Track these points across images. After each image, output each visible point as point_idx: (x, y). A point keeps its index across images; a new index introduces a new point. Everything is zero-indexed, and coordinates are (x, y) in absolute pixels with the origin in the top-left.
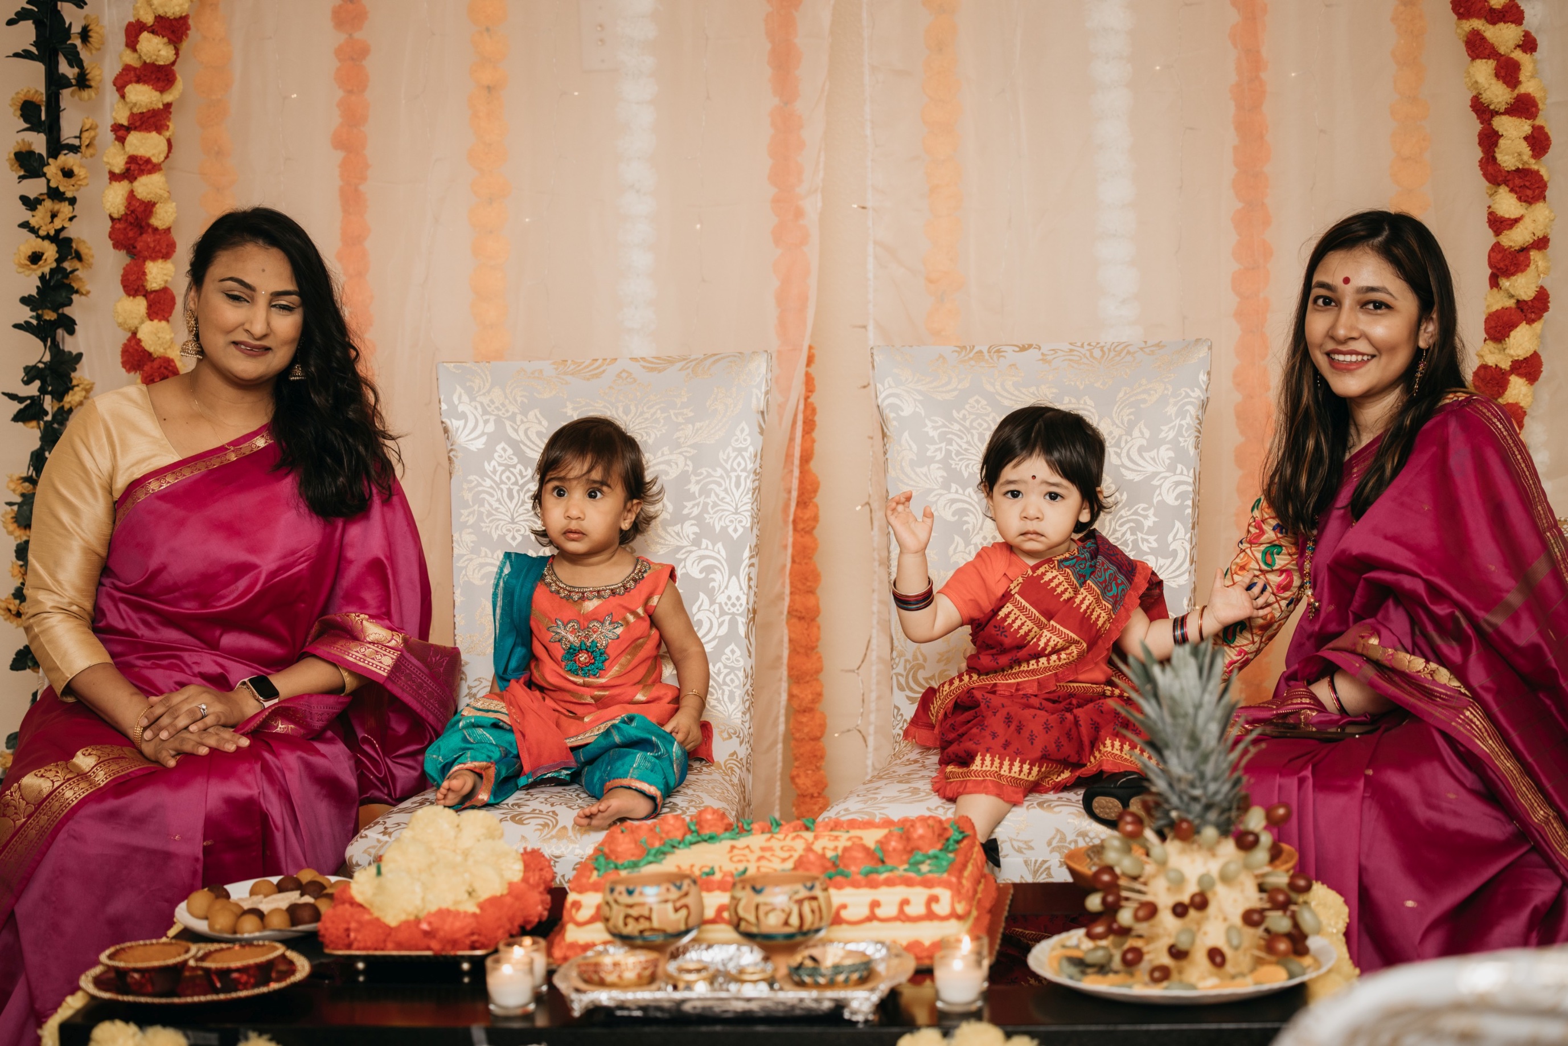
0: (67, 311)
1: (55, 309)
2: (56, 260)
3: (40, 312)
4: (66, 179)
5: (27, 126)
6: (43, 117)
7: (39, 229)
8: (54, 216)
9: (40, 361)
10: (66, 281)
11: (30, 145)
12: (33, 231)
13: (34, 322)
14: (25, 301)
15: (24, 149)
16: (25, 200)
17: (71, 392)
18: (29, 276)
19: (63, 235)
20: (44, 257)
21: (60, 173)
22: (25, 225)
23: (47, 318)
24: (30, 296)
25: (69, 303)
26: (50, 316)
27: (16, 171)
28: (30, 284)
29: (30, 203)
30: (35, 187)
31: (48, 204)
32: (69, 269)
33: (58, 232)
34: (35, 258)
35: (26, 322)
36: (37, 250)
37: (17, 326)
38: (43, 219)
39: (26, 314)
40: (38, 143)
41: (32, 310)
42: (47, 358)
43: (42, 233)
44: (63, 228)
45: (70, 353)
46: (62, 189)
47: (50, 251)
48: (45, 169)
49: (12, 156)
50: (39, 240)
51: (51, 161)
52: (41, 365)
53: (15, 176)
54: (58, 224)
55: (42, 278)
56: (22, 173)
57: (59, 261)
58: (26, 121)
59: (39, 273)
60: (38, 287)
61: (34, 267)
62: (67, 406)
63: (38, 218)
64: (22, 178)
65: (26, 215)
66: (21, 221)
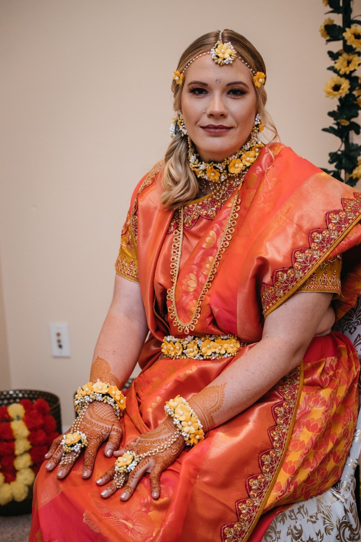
0: (354, 120)
1: (348, 119)
2: (349, 89)
3: (339, 121)
4: (357, 40)
5: (331, 9)
6: (341, 4)
7: (340, 70)
8: (349, 62)
9: (339, 150)
10: (355, 102)
11: (333, 21)
12: (336, 71)
13: (336, 127)
14: (331, 114)
15: (330, 24)
16: (330, 54)
17: (357, 168)
18: (332, 98)
19: (354, 75)
20: (342, 87)
21: (353, 37)
22: (332, 69)
23: (343, 124)
24: (334, 112)
25: (356, 115)
26: (346, 123)
27: (325, 37)
28: (334, 105)
29: (333, 56)
30: (337, 46)
31: (345, 55)
32: (357, 95)
33: (351, 72)
34: (337, 88)
35: (331, 127)
36: (338, 83)
37: (325, 130)
38: (342, 64)
39: (331, 122)
40: (338, 19)
41: (335, 120)
42: (343, 148)
43: (341, 73)
44: (355, 70)
45: (357, 145)
46: (354, 46)
47: (345, 85)
48: (344, 34)
49: (323, 28)
50: (339, 77)
51: (347, 29)
52: (339, 153)
53: (324, 40)
54: (351, 68)
55: (340, 100)
56: (328, 38)
57: (351, 89)
58: (331, 7)
59: (339, 97)
60: (338, 106)
61: (336, 93)
62: (354, 177)
63: (340, 64)
64: (328, 41)
65: (331, 63)
66: (328, 66)
